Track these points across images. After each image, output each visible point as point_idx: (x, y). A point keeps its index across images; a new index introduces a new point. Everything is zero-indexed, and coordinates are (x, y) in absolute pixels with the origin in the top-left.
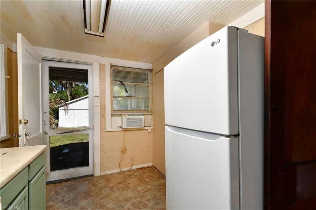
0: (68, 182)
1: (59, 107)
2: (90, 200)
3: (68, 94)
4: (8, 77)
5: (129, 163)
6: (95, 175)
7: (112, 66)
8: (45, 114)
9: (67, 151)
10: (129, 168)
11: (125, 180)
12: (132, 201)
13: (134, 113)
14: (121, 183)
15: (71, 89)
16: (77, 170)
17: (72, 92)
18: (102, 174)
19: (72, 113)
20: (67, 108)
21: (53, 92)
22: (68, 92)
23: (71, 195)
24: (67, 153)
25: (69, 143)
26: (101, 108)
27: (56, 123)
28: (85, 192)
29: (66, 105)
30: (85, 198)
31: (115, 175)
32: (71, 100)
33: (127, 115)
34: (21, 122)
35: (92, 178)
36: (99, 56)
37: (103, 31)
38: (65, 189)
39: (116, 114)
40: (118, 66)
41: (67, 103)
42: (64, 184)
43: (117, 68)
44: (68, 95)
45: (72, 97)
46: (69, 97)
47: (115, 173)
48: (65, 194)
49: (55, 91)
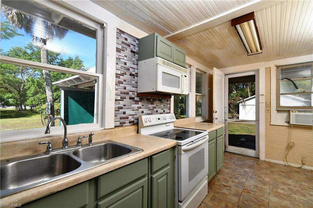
0: (239, 156)
1: (239, 103)
2: (252, 170)
3: (249, 90)
4: (209, 89)
5: (301, 161)
6: (260, 159)
7: (278, 67)
8: (225, 108)
9: (243, 140)
10: (300, 166)
11: (290, 172)
12: (290, 187)
13: (306, 110)
14: (285, 173)
15: (251, 86)
16: (246, 150)
17: (252, 88)
18: (267, 160)
19: (251, 109)
20: (245, 104)
21: (233, 92)
22: (248, 89)
23: (240, 163)
24: (243, 141)
25: (246, 134)
26: (267, 104)
27: (237, 117)
28: (249, 165)
29: (244, 101)
30: (249, 168)
31: (280, 165)
32: (251, 96)
33: (297, 111)
34: (214, 112)
35: (258, 160)
36: (265, 62)
37: (261, 49)
38: (237, 159)
39: (281, 109)
40: (285, 65)
41: (245, 100)
42: (236, 155)
43: (284, 67)
44: (249, 92)
45: (252, 93)
46: (249, 93)
47: (280, 164)
48: (235, 160)
49: (234, 91)
